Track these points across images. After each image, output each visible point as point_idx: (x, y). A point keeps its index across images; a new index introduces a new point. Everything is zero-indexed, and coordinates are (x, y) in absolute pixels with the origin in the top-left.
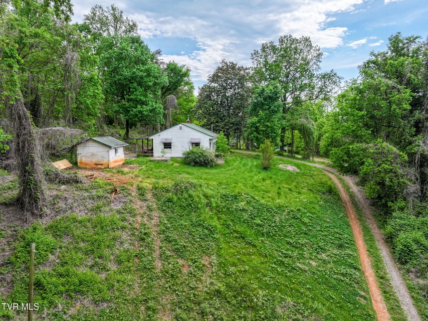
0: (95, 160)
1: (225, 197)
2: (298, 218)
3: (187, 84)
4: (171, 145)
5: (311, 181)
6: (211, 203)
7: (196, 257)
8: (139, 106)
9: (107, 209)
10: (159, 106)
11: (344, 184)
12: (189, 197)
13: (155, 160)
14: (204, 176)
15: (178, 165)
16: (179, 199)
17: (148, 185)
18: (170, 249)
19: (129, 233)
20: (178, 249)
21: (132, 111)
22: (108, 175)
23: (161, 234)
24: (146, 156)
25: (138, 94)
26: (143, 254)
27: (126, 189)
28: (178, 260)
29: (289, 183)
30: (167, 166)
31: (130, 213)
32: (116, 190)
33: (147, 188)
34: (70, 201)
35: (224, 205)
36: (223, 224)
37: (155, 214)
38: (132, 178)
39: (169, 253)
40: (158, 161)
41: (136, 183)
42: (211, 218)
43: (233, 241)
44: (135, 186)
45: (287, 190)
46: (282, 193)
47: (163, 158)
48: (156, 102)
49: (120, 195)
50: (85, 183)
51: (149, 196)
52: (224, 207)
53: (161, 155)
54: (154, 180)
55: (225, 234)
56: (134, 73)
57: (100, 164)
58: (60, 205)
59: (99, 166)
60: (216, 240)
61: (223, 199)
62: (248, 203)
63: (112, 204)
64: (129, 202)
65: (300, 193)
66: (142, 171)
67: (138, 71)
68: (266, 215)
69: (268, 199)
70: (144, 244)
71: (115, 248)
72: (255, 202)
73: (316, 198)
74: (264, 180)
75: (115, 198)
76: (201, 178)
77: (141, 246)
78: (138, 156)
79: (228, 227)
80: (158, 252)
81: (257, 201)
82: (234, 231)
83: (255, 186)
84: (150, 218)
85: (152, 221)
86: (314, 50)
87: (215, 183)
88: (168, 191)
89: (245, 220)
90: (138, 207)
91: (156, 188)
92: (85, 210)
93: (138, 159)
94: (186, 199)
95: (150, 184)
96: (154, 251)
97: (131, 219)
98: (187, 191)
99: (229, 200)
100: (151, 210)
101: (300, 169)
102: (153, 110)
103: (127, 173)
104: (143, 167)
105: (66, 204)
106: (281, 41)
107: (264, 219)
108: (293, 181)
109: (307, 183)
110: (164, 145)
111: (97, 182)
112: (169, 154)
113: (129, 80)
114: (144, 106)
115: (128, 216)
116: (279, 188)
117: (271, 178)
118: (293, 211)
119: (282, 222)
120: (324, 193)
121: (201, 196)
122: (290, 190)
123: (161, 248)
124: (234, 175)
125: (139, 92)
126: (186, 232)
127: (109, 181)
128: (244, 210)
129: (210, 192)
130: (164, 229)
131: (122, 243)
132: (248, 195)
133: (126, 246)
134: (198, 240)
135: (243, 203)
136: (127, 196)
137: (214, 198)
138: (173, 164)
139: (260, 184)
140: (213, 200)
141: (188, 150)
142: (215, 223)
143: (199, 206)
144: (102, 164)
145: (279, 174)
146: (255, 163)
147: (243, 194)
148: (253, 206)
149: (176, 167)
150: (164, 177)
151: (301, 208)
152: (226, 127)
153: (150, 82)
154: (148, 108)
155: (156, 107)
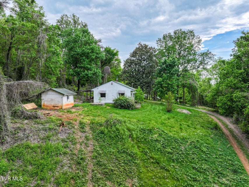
0: (53, 104)
1: (143, 130)
2: (198, 148)
3: (116, 60)
4: (105, 95)
5: (201, 120)
6: (133, 135)
7: (121, 180)
8: (86, 71)
9: (55, 138)
10: (99, 71)
11: (223, 123)
12: (117, 130)
13: (95, 104)
14: (128, 115)
15: (109, 108)
16: (109, 131)
17: (87, 121)
18: (100, 172)
19: (69, 158)
20: (106, 172)
21: (81, 74)
22: (60, 114)
23: (94, 159)
24: (89, 102)
25: (86, 63)
26: (78, 177)
27: (71, 123)
28: (106, 183)
29: (187, 121)
30: (102, 109)
31: (71, 141)
32: (64, 124)
33: (87, 123)
34: (27, 132)
35: (142, 136)
36: (142, 152)
37: (91, 142)
38: (77, 116)
39: (99, 176)
40: (96, 105)
41: (79, 119)
42: (133, 146)
43: (151, 166)
44: (78, 122)
45: (186, 126)
46: (183, 129)
47: (100, 103)
48: (97, 69)
49: (66, 128)
50: (42, 119)
51: (87, 129)
52: (142, 138)
53: (99, 101)
54: (92, 118)
55: (144, 160)
56: (83, 50)
57: (56, 107)
58: (19, 134)
59: (56, 108)
60: (137, 165)
61: (141, 131)
62: (160, 135)
63: (59, 135)
64: (72, 133)
65: (195, 128)
66: (84, 111)
67: (86, 49)
68: (174, 145)
69: (173, 133)
70: (80, 168)
71: (55, 171)
72: (165, 135)
73: (208, 132)
74: (169, 119)
75: (62, 130)
76: (125, 117)
77: (78, 169)
78: (84, 102)
79: (146, 154)
80: (90, 175)
81: (167, 134)
82: (150, 157)
83: (163, 123)
84: (87, 146)
85: (88, 148)
86: (196, 38)
87: (135, 120)
88: (101, 125)
89: (159, 149)
90: (79, 137)
91: (93, 123)
92: (38, 139)
93: (83, 104)
94: (114, 132)
95: (89, 120)
96: (87, 174)
97: (72, 146)
98: (116, 126)
99: (146, 133)
100: (88, 140)
101: (192, 112)
102: (95, 74)
103: (74, 112)
104: (86, 109)
105: (24, 134)
106: (175, 33)
107: (173, 148)
108: (189, 120)
109: (199, 121)
110: (101, 95)
111: (51, 118)
112: (104, 101)
113: (81, 55)
114: (89, 71)
115: (70, 144)
116: (181, 125)
117: (174, 117)
118: (193, 142)
119: (187, 150)
120: (212, 129)
121: (125, 130)
122: (188, 126)
123: (93, 171)
124: (148, 115)
125: (86, 62)
126: (113, 158)
127: (60, 118)
128: (157, 141)
129: (132, 127)
130: (97, 155)
131: (62, 166)
132: (159, 129)
133: (66, 168)
134: (123, 165)
135: (156, 135)
136: (71, 129)
137: (134, 131)
138: (106, 107)
139: (167, 122)
140: (134, 132)
141: (117, 98)
142: (136, 150)
143: (124, 137)
144: (58, 107)
145: (178, 115)
146: (161, 108)
147: (156, 129)
148: (164, 138)
149: (108, 109)
150: (99, 116)
151: (199, 140)
152: (141, 85)
153: (94, 56)
154: (92, 72)
155: (97, 72)
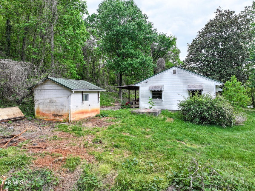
0: (53, 110)
4: (161, 94)
8: (129, 59)
10: (149, 60)
13: (139, 112)
15: (172, 120)
21: (123, 64)
25: (129, 47)
40: (144, 115)
47: (151, 110)
48: (146, 57)
53: (149, 105)
57: (59, 116)
59: (58, 118)
102: (143, 63)
110: (153, 94)
112: (158, 106)
114: (134, 59)
138: (164, 119)
144: (61, 116)
149: (170, 126)
154: (138, 61)
155: (146, 60)
